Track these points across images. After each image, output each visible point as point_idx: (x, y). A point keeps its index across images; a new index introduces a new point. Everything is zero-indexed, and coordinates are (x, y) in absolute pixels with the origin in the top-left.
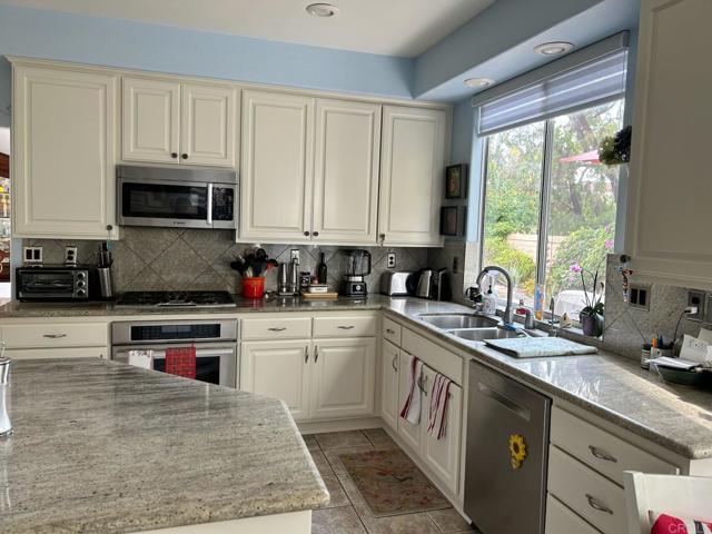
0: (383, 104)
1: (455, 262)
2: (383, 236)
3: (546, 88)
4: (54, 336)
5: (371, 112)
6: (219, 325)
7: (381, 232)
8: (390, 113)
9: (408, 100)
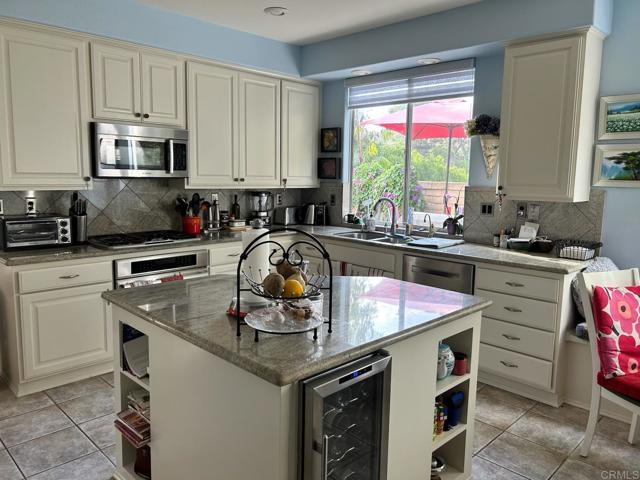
0: (281, 80)
1: (333, 197)
2: (285, 181)
3: (410, 82)
4: (69, 277)
5: (273, 85)
6: (195, 256)
7: (284, 177)
8: (287, 86)
9: (297, 77)
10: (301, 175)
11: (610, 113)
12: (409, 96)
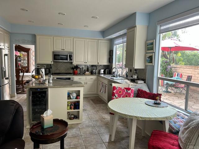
2: (98, 63)
5: (96, 41)
6: (70, 78)
8: (100, 41)
10: (105, 62)
11: (148, 45)
12: (122, 42)
